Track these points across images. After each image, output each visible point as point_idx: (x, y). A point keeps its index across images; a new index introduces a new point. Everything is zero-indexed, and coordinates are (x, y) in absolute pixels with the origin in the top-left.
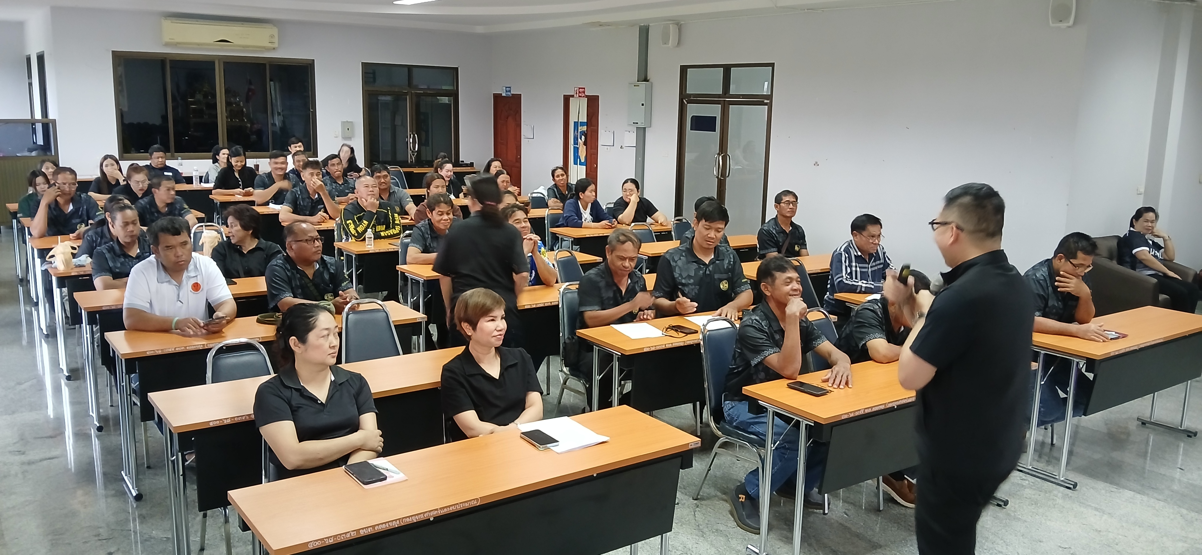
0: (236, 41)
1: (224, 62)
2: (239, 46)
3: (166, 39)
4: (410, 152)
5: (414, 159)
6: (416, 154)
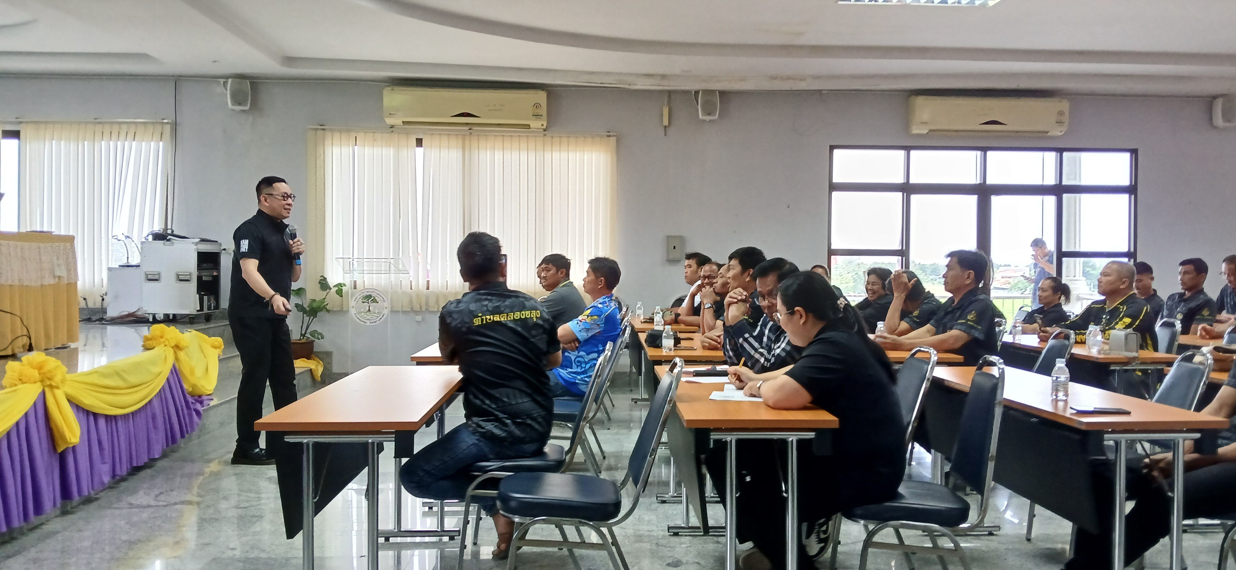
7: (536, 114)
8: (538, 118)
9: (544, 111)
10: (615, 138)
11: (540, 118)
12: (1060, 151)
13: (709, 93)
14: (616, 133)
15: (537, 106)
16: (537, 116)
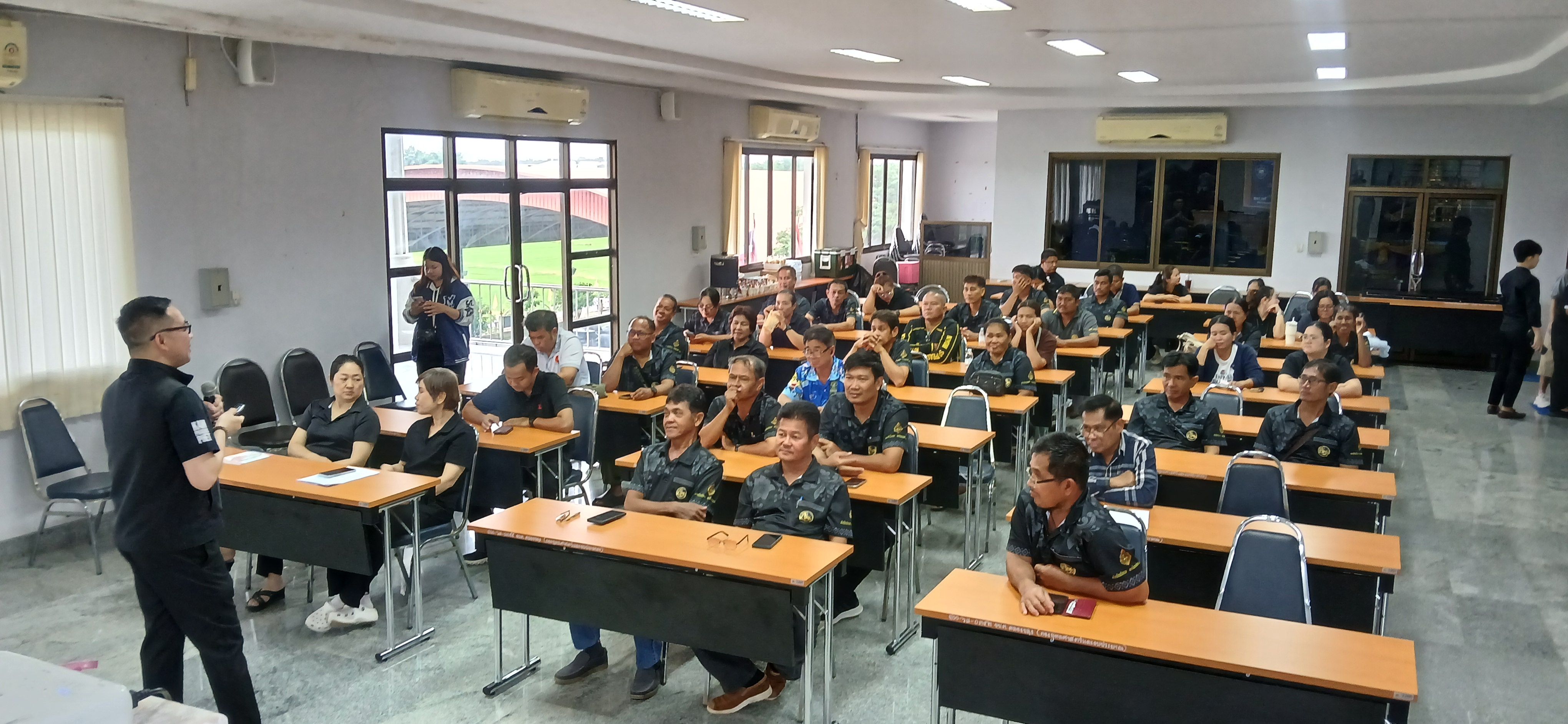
0: (1175, 135)
1: (1167, 161)
2: (1178, 141)
3: (1098, 137)
4: (1411, 277)
5: (1415, 286)
6: (1420, 280)
7: (8, 64)
8: (11, 71)
9: (22, 58)
10: (122, 109)
11: (15, 72)
12: (565, 141)
13: (260, 47)
14: (123, 99)
15: (11, 48)
16: (11, 67)
